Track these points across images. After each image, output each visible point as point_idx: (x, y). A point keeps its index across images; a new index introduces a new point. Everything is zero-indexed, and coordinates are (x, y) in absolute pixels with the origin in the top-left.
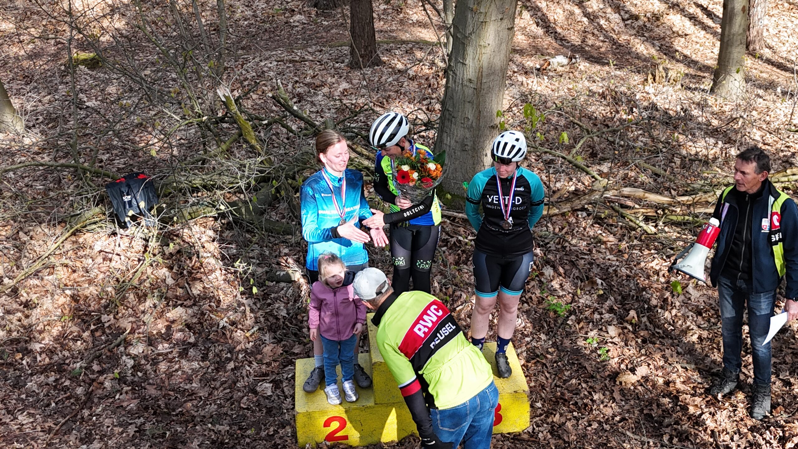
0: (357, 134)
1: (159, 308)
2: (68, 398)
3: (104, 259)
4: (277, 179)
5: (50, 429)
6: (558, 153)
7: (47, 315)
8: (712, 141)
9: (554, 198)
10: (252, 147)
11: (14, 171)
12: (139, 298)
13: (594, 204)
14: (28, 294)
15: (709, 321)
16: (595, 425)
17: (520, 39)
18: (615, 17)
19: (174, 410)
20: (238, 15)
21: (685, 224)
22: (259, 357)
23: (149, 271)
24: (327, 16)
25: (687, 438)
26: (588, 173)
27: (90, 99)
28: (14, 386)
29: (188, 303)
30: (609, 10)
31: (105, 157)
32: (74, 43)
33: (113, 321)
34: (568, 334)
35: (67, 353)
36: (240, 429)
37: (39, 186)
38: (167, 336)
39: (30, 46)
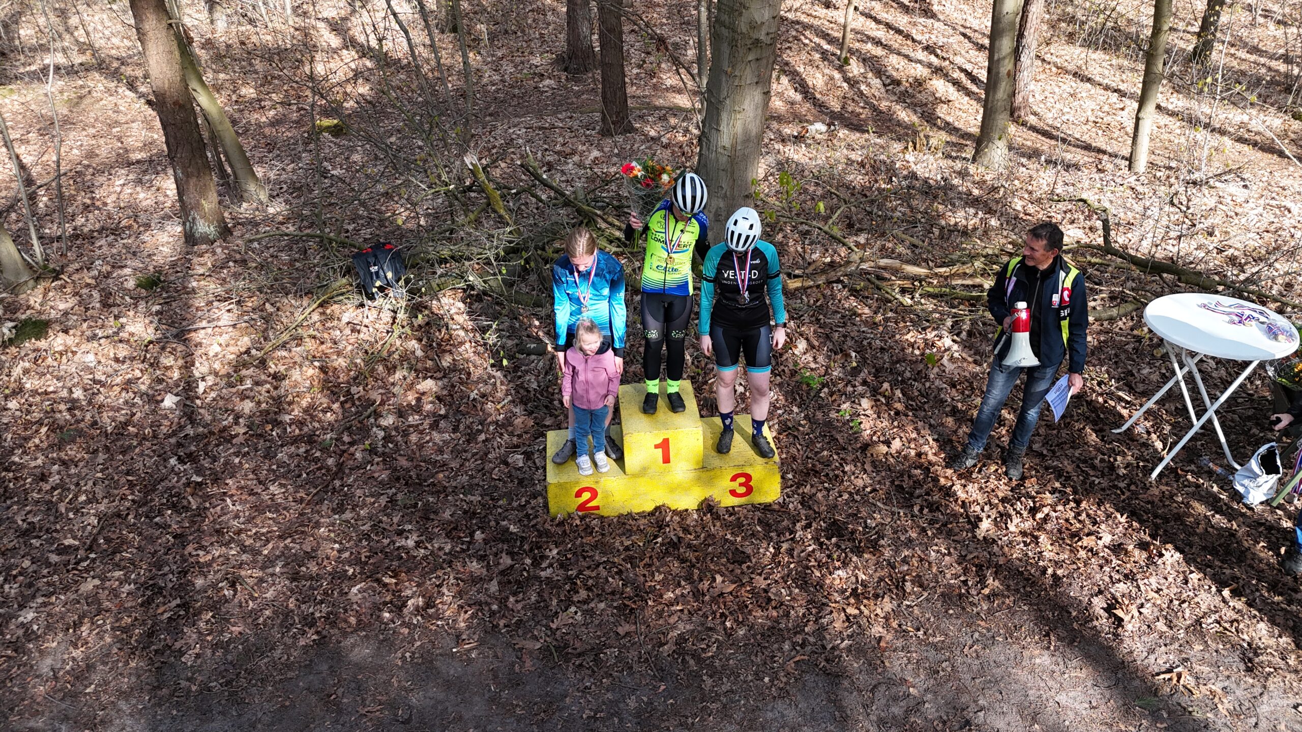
0: (608, 204)
1: (408, 380)
2: (319, 469)
3: (352, 331)
4: (527, 249)
5: (302, 500)
6: (814, 223)
7: (295, 386)
8: (972, 211)
9: (810, 270)
10: (501, 217)
11: (259, 241)
12: (389, 370)
13: (849, 275)
14: (276, 365)
15: (963, 393)
16: (846, 496)
17: (777, 104)
18: (876, 82)
19: (425, 481)
20: (485, 80)
21: (942, 296)
22: (510, 429)
23: (398, 343)
24: (577, 81)
25: (938, 509)
26: (844, 244)
27: (334, 168)
28: (265, 457)
29: (438, 375)
30: (870, 75)
31: (351, 227)
32: (318, 109)
33: (362, 393)
34: (820, 407)
35: (317, 425)
36: (492, 499)
37: (284, 257)
38: (417, 408)
39: (272, 113)
